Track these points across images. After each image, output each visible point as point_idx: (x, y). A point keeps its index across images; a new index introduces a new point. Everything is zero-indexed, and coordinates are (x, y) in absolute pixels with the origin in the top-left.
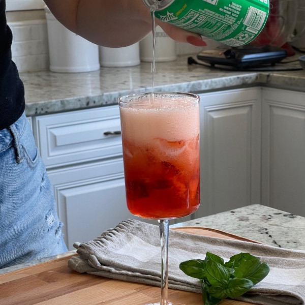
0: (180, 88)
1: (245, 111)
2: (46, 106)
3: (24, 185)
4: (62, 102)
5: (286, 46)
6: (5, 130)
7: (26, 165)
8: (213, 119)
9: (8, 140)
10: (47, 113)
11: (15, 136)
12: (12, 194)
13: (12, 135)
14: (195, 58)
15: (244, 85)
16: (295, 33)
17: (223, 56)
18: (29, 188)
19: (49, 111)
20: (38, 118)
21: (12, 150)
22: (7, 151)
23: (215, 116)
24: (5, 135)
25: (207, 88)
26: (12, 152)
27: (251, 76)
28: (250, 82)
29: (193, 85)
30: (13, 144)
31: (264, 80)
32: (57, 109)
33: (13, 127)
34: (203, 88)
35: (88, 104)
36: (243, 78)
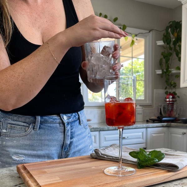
0: (143, 126)
1: (163, 134)
2: (103, 128)
3: (82, 133)
4: (108, 128)
5: (176, 118)
6: (76, 113)
7: (83, 127)
8: (153, 136)
9: (77, 117)
10: (103, 130)
11: (80, 116)
12: (78, 135)
13: (79, 115)
14: (148, 120)
15: (163, 126)
16: (179, 114)
17: (157, 119)
18: (84, 135)
19: (104, 130)
20: (101, 132)
21: (79, 120)
22: (77, 120)
23: (154, 135)
24: (76, 115)
25: (152, 126)
26: (78, 121)
27: (165, 124)
28: (164, 125)
29: (147, 125)
30: (79, 118)
31: (169, 125)
32: (106, 129)
33: (79, 113)
34: (150, 126)
35: (115, 128)
36: (163, 125)
